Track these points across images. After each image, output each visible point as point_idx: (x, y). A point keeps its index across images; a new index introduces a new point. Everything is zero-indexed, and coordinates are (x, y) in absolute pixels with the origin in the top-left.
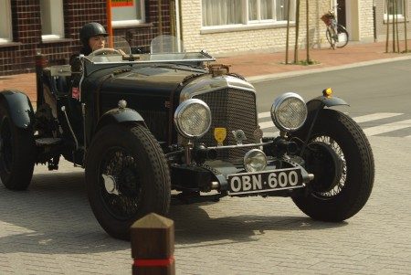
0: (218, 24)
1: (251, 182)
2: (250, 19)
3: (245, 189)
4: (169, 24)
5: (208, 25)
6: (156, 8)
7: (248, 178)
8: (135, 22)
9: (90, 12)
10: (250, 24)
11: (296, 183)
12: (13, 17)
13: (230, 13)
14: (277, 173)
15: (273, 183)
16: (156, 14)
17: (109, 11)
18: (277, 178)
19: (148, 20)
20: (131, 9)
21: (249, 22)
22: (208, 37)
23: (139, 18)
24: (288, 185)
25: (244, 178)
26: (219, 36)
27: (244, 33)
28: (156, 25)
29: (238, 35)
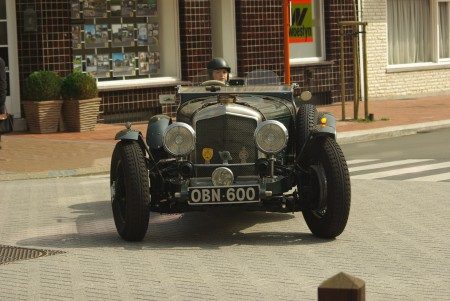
0: (405, 62)
1: (210, 195)
2: (441, 57)
3: (204, 200)
4: (352, 62)
5: (395, 63)
6: (337, 45)
7: (208, 192)
8: (315, 60)
9: (266, 48)
10: (441, 62)
11: (253, 198)
12: (182, 54)
13: (419, 50)
14: (236, 189)
15: (231, 196)
16: (339, 51)
17: (287, 47)
18: (235, 193)
19: (328, 58)
20: (311, 46)
21: (439, 60)
22: (394, 76)
23: (318, 55)
24: (246, 199)
25: (204, 191)
26: (407, 75)
27: (434, 72)
28: (337, 63)
29: (427, 75)
